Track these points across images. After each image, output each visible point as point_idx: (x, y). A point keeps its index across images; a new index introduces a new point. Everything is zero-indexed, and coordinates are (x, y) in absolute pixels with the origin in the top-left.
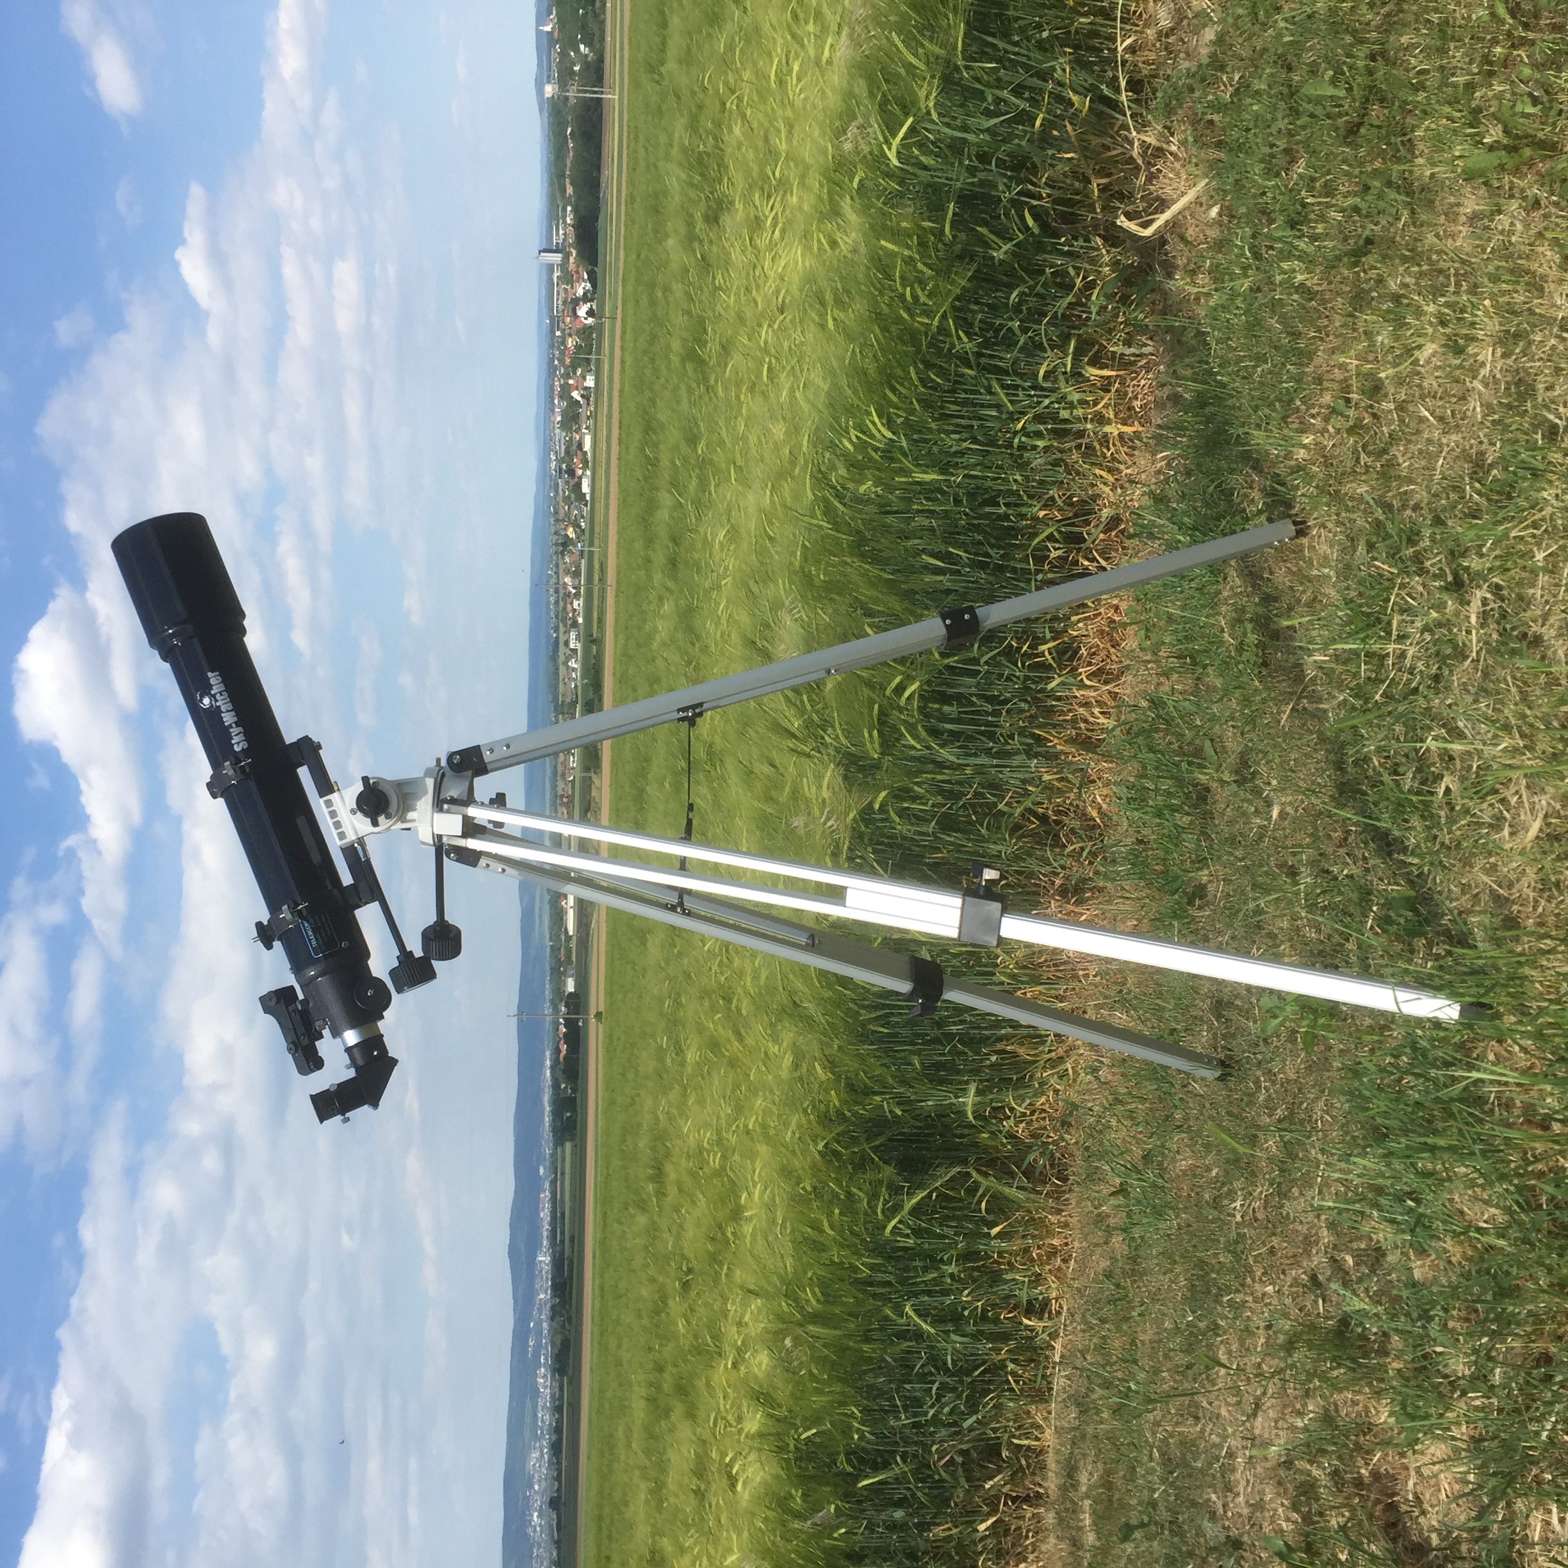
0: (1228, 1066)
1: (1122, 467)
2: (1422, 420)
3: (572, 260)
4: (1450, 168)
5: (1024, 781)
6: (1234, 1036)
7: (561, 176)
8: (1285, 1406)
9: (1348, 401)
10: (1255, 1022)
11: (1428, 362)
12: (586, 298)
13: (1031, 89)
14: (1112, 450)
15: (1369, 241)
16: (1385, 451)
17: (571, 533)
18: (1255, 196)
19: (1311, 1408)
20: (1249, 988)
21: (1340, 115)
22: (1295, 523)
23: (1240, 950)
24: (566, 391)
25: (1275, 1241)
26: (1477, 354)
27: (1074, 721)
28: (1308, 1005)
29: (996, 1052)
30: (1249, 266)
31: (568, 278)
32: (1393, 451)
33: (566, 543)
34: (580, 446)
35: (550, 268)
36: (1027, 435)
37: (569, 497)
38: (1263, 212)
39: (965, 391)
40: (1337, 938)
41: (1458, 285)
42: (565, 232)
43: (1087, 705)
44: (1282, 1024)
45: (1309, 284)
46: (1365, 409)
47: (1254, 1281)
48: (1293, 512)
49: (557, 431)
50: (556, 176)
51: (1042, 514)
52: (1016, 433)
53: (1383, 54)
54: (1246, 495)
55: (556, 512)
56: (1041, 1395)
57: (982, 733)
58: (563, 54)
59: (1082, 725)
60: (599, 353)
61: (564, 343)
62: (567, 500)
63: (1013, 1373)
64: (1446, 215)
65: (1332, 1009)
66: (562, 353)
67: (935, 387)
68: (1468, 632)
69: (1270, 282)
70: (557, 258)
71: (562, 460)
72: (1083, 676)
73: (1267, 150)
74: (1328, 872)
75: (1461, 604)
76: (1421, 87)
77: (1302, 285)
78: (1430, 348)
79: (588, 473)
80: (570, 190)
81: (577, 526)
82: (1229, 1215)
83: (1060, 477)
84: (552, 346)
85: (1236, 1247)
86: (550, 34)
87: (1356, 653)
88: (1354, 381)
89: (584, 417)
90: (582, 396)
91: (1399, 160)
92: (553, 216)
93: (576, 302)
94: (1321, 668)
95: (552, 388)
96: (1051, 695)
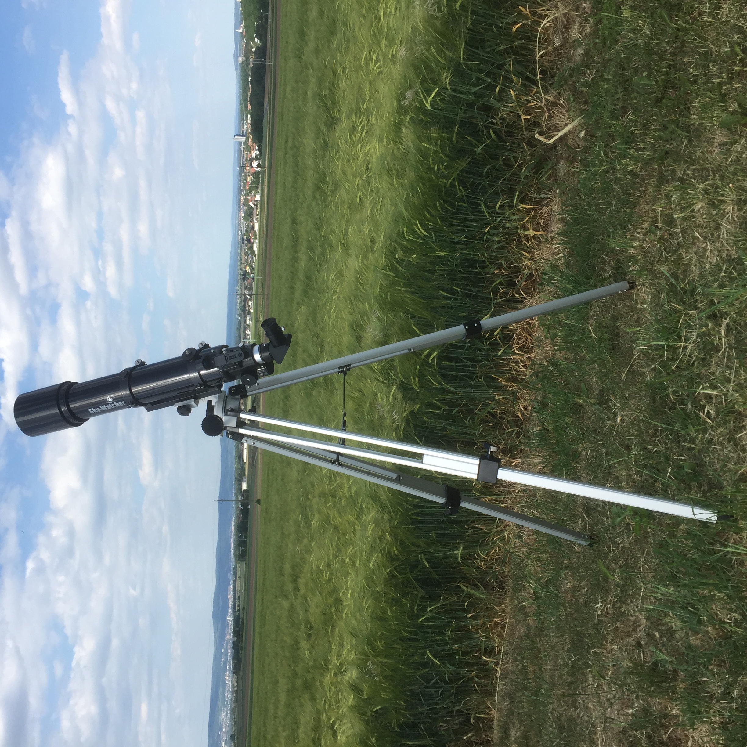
0: (594, 539)
1: (535, 251)
2: (694, 238)
3: (250, 140)
4: (709, 121)
5: (486, 399)
6: (597, 525)
7: (245, 100)
8: (623, 704)
9: (657, 227)
10: (607, 518)
11: (699, 211)
12: (256, 158)
13: (494, 74)
14: (530, 243)
15: (667, 153)
16: (676, 251)
17: (248, 269)
18: (605, 128)
19: (636, 705)
20: (604, 502)
21: (652, 93)
22: (629, 283)
23: (600, 483)
24: (246, 201)
25: (618, 624)
26: (725, 209)
27: (510, 370)
28: (637, 512)
29: (472, 528)
30: (603, 161)
31: (248, 149)
32: (681, 251)
33: (245, 274)
34: (253, 228)
35: (240, 143)
36: (490, 235)
37: (247, 252)
38: (610, 136)
39: (461, 214)
40: (651, 481)
41: (714, 175)
42: (247, 127)
43: (516, 362)
44: (622, 520)
45: (635, 170)
46: (666, 231)
47: (607, 643)
48: (628, 278)
49: (242, 221)
50: (243, 100)
51: (496, 272)
52: (485, 234)
53: (674, 66)
54: (602, 268)
55: (241, 259)
56: (491, 693)
57: (467, 376)
58: (247, 43)
59: (514, 372)
60: (262, 184)
61: (245, 179)
62: (246, 254)
63: (477, 683)
64: (708, 143)
65: (649, 514)
66: (245, 184)
67: (447, 211)
68: (720, 339)
69: (614, 169)
70: (243, 139)
71: (245, 235)
72: (515, 349)
73: (613, 107)
74: (646, 449)
75: (716, 325)
76: (695, 82)
77: (631, 171)
78: (700, 205)
79: (257, 241)
80: (250, 107)
81: (251, 266)
82: (594, 611)
83: (504, 255)
84: (240, 181)
85: (597, 627)
86: (242, 33)
87: (662, 347)
88: (659, 218)
89: (254, 214)
90: (254, 204)
91: (683, 116)
92: (243, 119)
93: (252, 160)
94: (643, 352)
95: (240, 201)
96: (499, 358)
